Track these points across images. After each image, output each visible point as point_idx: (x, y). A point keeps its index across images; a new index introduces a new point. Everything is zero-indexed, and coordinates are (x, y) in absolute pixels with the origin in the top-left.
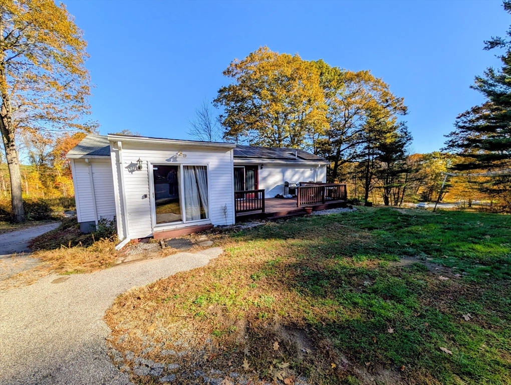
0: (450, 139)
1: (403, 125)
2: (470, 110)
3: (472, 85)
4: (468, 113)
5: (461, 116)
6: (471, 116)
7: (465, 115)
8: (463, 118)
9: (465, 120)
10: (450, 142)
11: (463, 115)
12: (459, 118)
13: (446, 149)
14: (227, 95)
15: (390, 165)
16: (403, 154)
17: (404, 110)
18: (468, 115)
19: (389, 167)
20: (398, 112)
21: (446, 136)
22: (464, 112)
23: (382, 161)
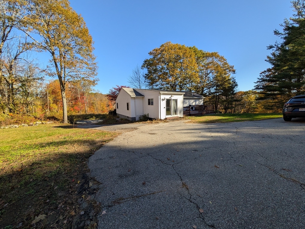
0: (257, 84)
1: (234, 79)
2: (266, 70)
3: (266, 59)
4: (265, 71)
5: (262, 73)
6: (267, 73)
7: (264, 73)
8: (263, 74)
9: (264, 75)
10: (257, 86)
11: (263, 72)
12: (261, 74)
13: (255, 90)
14: (148, 64)
15: (227, 98)
16: (233, 92)
17: (234, 71)
18: (265, 73)
19: (226, 98)
20: (231, 72)
21: (255, 83)
22: (263, 71)
23: (223, 96)
